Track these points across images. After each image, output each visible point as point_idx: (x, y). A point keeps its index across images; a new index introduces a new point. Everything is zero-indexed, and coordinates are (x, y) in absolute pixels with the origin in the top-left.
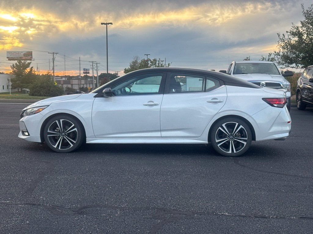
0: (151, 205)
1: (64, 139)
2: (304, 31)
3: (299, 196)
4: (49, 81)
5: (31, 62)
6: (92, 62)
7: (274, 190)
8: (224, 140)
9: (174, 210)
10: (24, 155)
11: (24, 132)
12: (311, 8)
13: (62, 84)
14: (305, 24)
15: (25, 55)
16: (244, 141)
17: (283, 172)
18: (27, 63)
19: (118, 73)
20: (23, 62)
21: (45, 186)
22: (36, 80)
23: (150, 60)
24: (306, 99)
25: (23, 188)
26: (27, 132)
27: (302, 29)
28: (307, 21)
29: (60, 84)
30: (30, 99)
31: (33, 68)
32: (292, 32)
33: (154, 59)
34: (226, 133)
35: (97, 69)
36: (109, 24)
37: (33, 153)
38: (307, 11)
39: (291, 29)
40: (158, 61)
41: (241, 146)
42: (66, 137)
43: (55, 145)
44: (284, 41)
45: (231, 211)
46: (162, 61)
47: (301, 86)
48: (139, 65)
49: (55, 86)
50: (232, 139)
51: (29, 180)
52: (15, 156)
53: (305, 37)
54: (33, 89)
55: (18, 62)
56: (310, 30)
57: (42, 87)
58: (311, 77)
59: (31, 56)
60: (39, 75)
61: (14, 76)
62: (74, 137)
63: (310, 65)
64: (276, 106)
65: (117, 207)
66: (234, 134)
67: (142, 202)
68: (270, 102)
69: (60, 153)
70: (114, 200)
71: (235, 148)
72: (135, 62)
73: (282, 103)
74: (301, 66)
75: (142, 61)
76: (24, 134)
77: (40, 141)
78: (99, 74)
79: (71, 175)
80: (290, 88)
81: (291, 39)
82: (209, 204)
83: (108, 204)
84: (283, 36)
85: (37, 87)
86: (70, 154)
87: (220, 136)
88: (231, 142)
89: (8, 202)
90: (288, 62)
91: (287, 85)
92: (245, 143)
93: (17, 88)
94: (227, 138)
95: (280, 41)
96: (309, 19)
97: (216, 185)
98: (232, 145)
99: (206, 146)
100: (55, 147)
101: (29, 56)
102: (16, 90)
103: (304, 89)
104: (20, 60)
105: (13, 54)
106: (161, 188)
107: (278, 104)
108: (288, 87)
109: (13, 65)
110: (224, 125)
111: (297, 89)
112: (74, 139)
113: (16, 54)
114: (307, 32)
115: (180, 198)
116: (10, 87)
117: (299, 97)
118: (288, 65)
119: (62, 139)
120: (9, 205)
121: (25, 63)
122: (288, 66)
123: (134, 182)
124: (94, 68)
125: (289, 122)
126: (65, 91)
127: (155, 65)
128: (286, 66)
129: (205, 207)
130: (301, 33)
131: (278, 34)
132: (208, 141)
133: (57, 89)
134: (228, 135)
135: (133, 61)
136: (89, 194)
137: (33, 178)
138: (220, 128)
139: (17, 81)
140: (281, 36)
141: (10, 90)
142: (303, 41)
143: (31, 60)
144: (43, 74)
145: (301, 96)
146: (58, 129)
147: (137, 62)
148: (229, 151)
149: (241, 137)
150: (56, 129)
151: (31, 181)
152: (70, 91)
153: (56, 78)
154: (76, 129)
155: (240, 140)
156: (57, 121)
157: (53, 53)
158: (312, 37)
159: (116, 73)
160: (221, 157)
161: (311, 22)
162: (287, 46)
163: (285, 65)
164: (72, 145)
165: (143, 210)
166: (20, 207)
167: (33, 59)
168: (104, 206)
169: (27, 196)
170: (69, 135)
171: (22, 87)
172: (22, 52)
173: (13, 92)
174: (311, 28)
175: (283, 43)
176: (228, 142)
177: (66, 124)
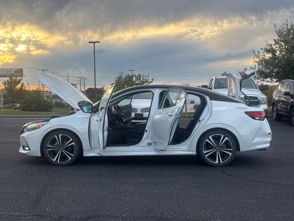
0: (150, 214)
1: (62, 153)
2: (277, 48)
3: (284, 203)
4: (39, 96)
5: (22, 79)
6: (80, 78)
7: (261, 198)
8: (211, 151)
9: (171, 218)
10: (25, 169)
11: (25, 147)
12: (283, 27)
13: (51, 99)
14: (278, 41)
15: (15, 72)
16: (229, 152)
17: (267, 180)
18: (18, 79)
19: (105, 87)
20: (14, 79)
21: (50, 198)
22: (27, 96)
23: (135, 76)
24: (281, 111)
25: (29, 201)
26: (27, 147)
27: (275, 46)
28: (279, 38)
29: (50, 99)
30: (24, 114)
31: (24, 84)
32: (266, 50)
33: (138, 74)
34: (212, 144)
35: (84, 84)
36: (96, 42)
37: (33, 167)
38: (279, 30)
39: (265, 46)
40: (143, 76)
41: (227, 157)
42: (65, 150)
43: (54, 159)
44: (259, 58)
45: (224, 218)
46: (146, 76)
47: (276, 99)
48: (124, 80)
49: (45, 101)
50: (219, 150)
51: (33, 192)
52: (17, 170)
53: (278, 53)
54: (24, 105)
55: (10, 79)
56: (283, 47)
57: (33, 102)
58: (285, 91)
59: (22, 73)
60: (30, 91)
61: (6, 92)
62: (71, 151)
63: (284, 80)
64: (258, 119)
65: (119, 217)
66: (220, 146)
67: (141, 211)
68: (252, 115)
69: (59, 166)
70: (115, 210)
71: (221, 159)
72: (120, 77)
73: (263, 116)
74: (275, 80)
75: (126, 76)
76: (25, 149)
77: (39, 155)
78: (86, 89)
79: (72, 187)
80: (266, 101)
81: (265, 55)
82: (203, 212)
83: (110, 214)
84: (258, 53)
85: (28, 102)
86: (68, 166)
87: (207, 147)
88: (217, 153)
89: (17, 214)
90: (264, 76)
91: (264, 98)
92: (230, 154)
93: (9, 103)
94: (214, 149)
95: (255, 57)
96: (281, 37)
97: (207, 194)
98: (218, 155)
99: (195, 157)
100: (54, 160)
101: (20, 72)
102: (8, 105)
103: (279, 101)
104: (11, 77)
105: (5, 71)
106: (157, 198)
107: (259, 117)
108: (265, 100)
109: (5, 81)
110: (210, 137)
111: (273, 102)
112: (72, 153)
113: (8, 71)
114: (279, 49)
115: (176, 207)
116: (2, 102)
117: (275, 109)
118: (263, 79)
119: (61, 152)
120: (19, 216)
121: (16, 79)
122: (264, 81)
123: (131, 192)
124: (82, 83)
125: (269, 134)
126: (54, 105)
127: (139, 80)
128: (262, 80)
129: (200, 215)
130: (274, 50)
131: (253, 51)
132: (196, 152)
133: (47, 104)
134: (214, 146)
135: (118, 77)
136: (91, 205)
137: (37, 191)
138: (207, 140)
139: (9, 97)
140: (256, 53)
141: (2, 105)
142: (276, 57)
143: (22, 77)
144: (33, 90)
145: (276, 108)
146: (57, 144)
147: (122, 77)
148: (216, 162)
149: (226, 148)
150: (55, 143)
151: (36, 194)
152: (58, 105)
153: (45, 93)
154: (73, 143)
155: (226, 151)
156: (56, 136)
157: (43, 70)
158: (285, 53)
159: (102, 88)
160: (209, 167)
161: (283, 40)
162: (262, 62)
163: (260, 79)
164: (70, 158)
165: (143, 219)
166: (29, 218)
167: (23, 76)
168: (107, 216)
169: (34, 208)
170: (67, 149)
171: (13, 102)
172: (13, 70)
173: (5, 107)
174: (283, 45)
175: (258, 59)
176: (215, 153)
177: (65, 139)
